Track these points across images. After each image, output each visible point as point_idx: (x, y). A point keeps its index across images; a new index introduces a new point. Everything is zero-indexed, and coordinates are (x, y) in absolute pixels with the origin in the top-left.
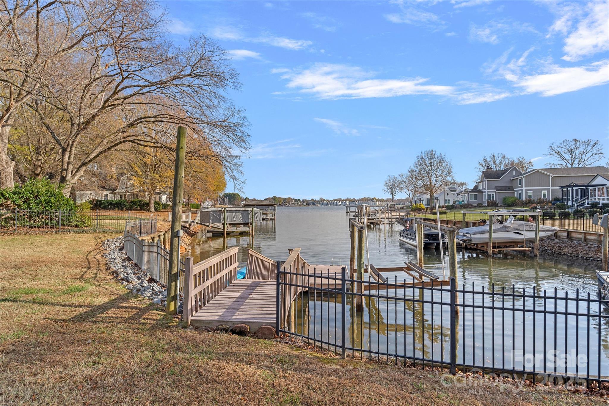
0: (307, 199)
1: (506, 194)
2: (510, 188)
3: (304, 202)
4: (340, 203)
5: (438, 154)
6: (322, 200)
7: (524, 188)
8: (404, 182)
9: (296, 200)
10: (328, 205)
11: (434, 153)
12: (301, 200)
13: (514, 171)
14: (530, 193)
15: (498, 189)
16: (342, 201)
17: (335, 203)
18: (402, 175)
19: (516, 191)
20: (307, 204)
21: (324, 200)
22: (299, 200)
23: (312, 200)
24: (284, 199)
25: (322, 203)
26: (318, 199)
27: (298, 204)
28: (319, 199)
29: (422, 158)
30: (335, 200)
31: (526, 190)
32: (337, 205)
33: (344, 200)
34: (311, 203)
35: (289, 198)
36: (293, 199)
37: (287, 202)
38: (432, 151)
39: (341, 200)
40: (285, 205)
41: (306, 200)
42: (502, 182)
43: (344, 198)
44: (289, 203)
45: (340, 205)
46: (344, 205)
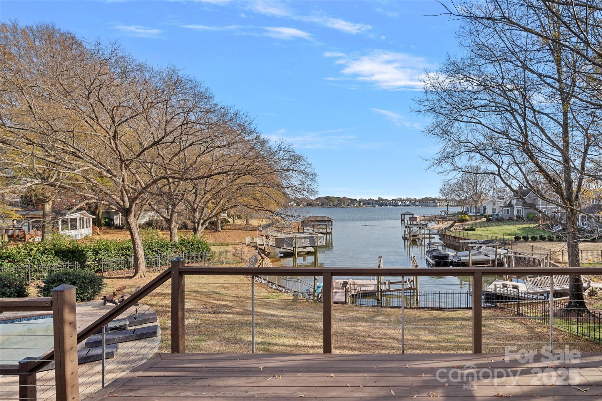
0: (364, 198)
3: (360, 202)
4: (400, 203)
6: (380, 200)
9: (352, 200)
10: (387, 205)
12: (358, 200)
16: (402, 202)
17: (395, 203)
20: (364, 204)
21: (382, 200)
22: (355, 200)
23: (370, 199)
24: (339, 199)
25: (381, 202)
27: (354, 205)
28: (377, 199)
30: (394, 200)
32: (396, 205)
33: (404, 200)
34: (369, 203)
35: (345, 198)
36: (349, 199)
37: (341, 202)
39: (402, 200)
40: (339, 206)
41: (363, 200)
43: (404, 198)
44: (344, 204)
45: (400, 205)
46: (405, 206)
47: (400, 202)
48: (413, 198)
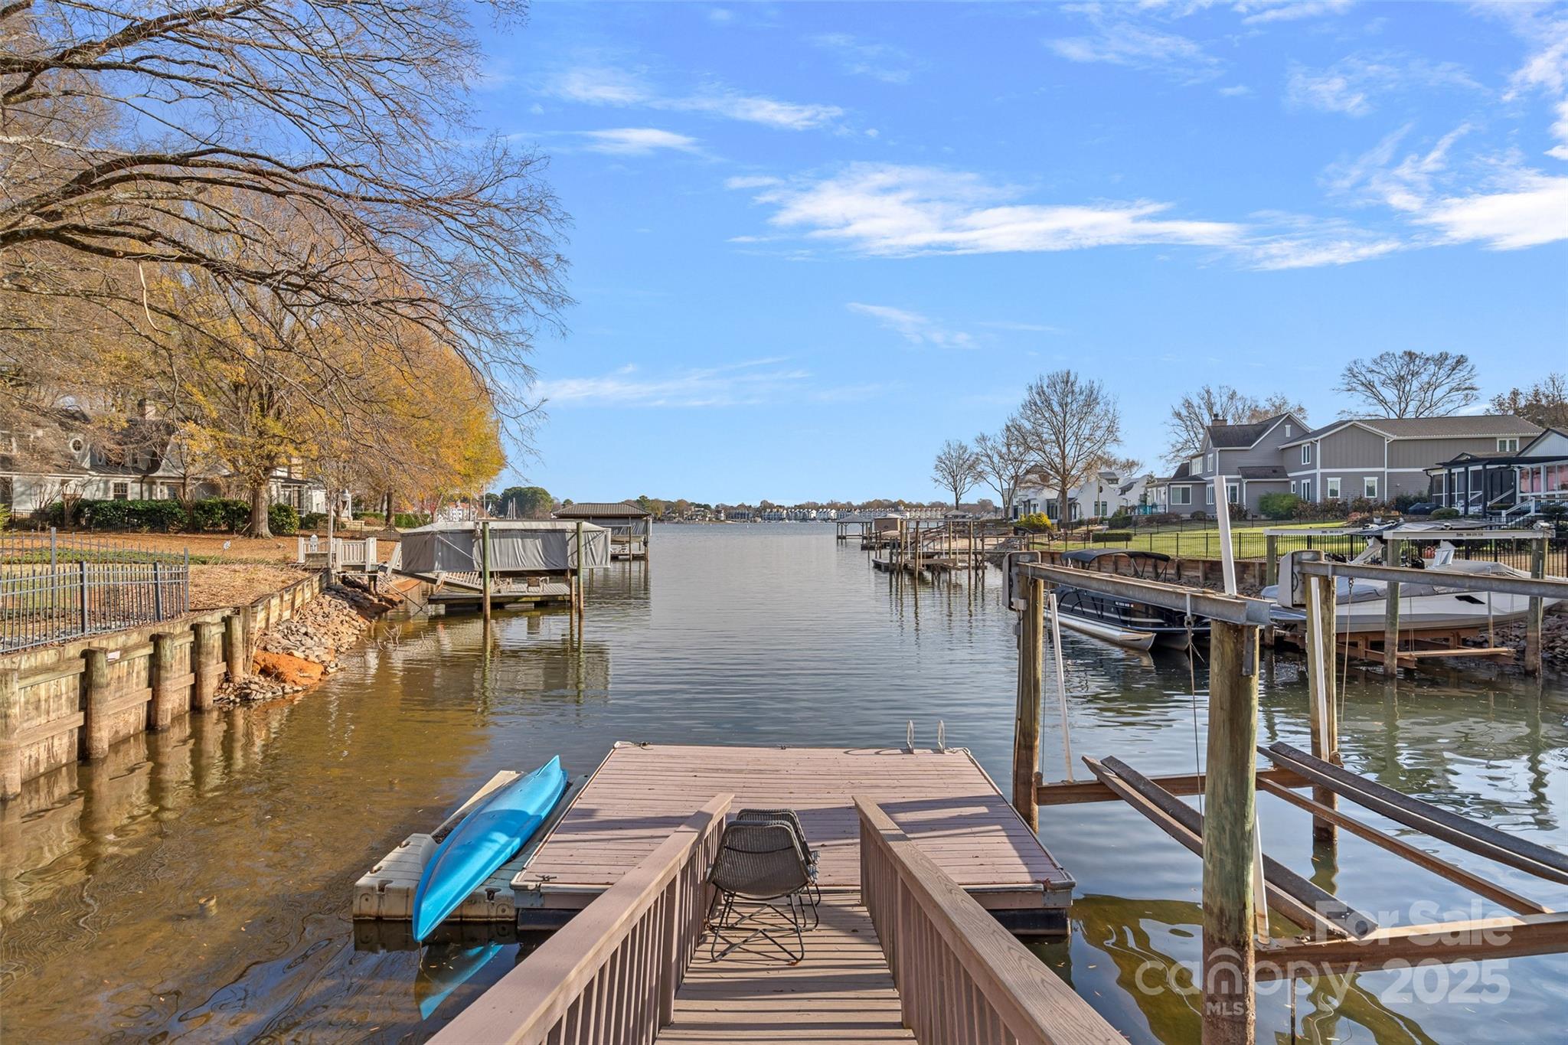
0: (729, 504)
1: (1267, 488)
2: (1278, 471)
3: (719, 512)
4: (814, 514)
5: (1082, 383)
6: (765, 506)
7: (1319, 471)
8: (988, 456)
9: (698, 506)
10: (782, 519)
11: (1072, 378)
12: (713, 507)
13: (1288, 427)
14: (1335, 483)
15: (1248, 473)
16: (817, 511)
17: (801, 514)
18: (984, 439)
19: (1294, 478)
20: (728, 517)
21: (771, 506)
22: (707, 507)
23: (742, 506)
24: (669, 505)
25: (766, 513)
26: (756, 504)
27: (704, 516)
28: (758, 505)
29: (1041, 392)
30: (800, 507)
31: (1324, 476)
32: (805, 519)
33: (822, 507)
34: (739, 514)
35: (681, 502)
36: (692, 504)
37: (674, 513)
38: (1068, 373)
39: (816, 507)
40: (670, 519)
41: (726, 508)
42: (1257, 454)
43: (823, 501)
44: (681, 514)
45: (814, 519)
46: (825, 520)
47: (814, 512)
48: (844, 502)
